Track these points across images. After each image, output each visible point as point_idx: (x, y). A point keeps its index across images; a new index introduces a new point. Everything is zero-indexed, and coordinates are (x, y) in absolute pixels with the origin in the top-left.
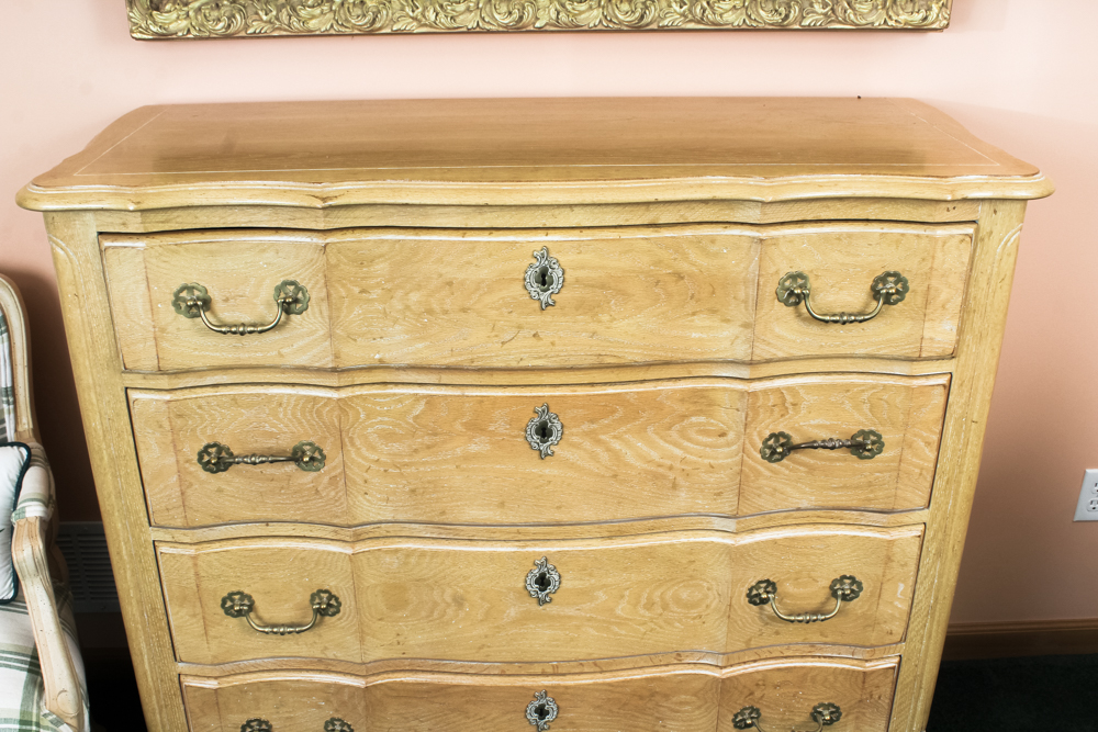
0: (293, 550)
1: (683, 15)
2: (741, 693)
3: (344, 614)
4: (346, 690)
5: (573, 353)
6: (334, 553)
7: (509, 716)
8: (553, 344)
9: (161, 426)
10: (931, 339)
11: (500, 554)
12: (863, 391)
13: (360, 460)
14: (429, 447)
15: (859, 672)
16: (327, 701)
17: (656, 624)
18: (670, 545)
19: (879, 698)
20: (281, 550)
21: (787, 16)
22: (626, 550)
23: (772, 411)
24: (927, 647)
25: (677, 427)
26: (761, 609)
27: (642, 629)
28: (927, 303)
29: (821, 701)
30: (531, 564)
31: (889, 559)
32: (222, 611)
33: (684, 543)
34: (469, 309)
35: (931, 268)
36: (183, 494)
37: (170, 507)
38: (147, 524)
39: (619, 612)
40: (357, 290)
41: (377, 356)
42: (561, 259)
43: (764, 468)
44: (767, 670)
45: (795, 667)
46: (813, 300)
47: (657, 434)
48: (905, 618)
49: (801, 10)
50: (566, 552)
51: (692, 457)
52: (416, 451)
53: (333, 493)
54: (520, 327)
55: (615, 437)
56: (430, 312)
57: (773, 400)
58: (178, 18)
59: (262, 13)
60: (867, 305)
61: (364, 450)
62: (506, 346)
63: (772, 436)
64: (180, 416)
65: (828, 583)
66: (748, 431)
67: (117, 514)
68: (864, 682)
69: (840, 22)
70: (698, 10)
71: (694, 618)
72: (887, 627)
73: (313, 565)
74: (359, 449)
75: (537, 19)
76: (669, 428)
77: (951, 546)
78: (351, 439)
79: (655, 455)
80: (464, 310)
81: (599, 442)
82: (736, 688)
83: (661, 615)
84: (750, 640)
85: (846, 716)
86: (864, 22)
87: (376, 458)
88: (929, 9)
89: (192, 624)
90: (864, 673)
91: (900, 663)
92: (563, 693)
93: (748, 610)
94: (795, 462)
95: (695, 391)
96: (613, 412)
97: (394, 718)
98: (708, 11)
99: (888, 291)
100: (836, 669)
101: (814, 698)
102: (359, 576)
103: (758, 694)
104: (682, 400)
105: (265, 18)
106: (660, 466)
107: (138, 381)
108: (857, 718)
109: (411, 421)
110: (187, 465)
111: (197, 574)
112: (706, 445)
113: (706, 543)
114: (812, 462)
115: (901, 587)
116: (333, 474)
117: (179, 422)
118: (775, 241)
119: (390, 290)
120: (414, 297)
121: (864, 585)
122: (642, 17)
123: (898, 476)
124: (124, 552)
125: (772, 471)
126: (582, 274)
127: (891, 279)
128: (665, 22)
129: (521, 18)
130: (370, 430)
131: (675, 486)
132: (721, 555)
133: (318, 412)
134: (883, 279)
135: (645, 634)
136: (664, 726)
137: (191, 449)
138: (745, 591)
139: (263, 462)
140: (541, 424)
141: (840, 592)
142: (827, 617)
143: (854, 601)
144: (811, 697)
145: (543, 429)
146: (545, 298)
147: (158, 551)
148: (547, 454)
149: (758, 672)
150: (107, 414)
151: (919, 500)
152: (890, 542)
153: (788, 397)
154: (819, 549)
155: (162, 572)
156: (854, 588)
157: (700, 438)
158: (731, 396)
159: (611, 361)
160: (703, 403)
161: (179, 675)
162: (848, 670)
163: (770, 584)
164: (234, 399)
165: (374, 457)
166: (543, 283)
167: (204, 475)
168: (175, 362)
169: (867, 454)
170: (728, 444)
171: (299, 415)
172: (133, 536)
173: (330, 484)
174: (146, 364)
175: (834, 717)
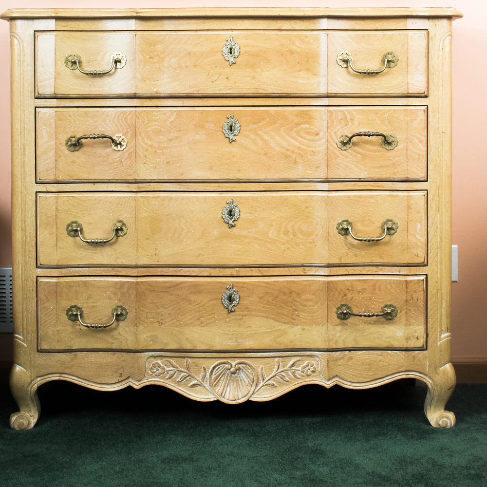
0: (107, 197)
2: (340, 293)
3: (129, 234)
4: (126, 285)
5: (244, 87)
6: (127, 197)
7: (213, 302)
8: (235, 82)
9: (50, 124)
10: (413, 84)
11: (210, 196)
12: (384, 113)
13: (144, 145)
14: (177, 138)
15: (403, 281)
16: (115, 294)
17: (290, 245)
18: (295, 196)
19: (418, 300)
20: (100, 197)
22: (272, 197)
23: (340, 122)
24: (441, 270)
25: (295, 130)
26: (346, 238)
27: (283, 247)
28: (408, 66)
29: (385, 303)
30: (225, 203)
31: (409, 207)
32: (66, 232)
33: (302, 196)
34: (198, 65)
35: (407, 49)
36: (56, 161)
37: (48, 169)
38: (34, 182)
39: (270, 235)
40: (148, 57)
41: (155, 90)
42: (238, 42)
43: (338, 152)
44: (353, 280)
45: (368, 280)
47: (285, 132)
48: (424, 247)
50: (242, 197)
51: (303, 147)
52: (170, 140)
53: (129, 162)
54: (220, 74)
55: (265, 133)
56: (180, 67)
57: (340, 116)
60: (381, 68)
61: (145, 139)
62: (214, 83)
63: (342, 136)
64: (60, 119)
65: (379, 225)
66: (329, 131)
67: (20, 176)
68: (407, 287)
71: (310, 243)
72: (415, 251)
73: (115, 206)
74: (143, 138)
76: (291, 130)
77: (443, 205)
78: (140, 132)
79: (285, 144)
80: (195, 66)
81: (257, 135)
82: (336, 290)
83: (293, 239)
84: (341, 258)
85: (400, 312)
87: (151, 144)
89: (49, 240)
90: (406, 281)
91: (427, 279)
92: (242, 287)
93: (338, 238)
94: (354, 151)
95: (303, 112)
96: (264, 119)
97: (151, 305)
99: (389, 61)
100: (390, 280)
101: (381, 301)
102: (138, 210)
103: (349, 296)
104: (297, 115)
106: (287, 150)
107: (43, 103)
108: (406, 313)
109: (169, 124)
110: (60, 146)
111: (57, 208)
112: (310, 140)
113: (313, 196)
114: (364, 152)
116: (130, 151)
117: (60, 122)
118: (334, 36)
119: (162, 58)
120: (174, 60)
123: (407, 159)
124: (20, 199)
125: (343, 155)
126: (248, 49)
127: (390, 55)
130: (149, 129)
131: (296, 162)
132: (321, 202)
133: (126, 119)
134: (385, 56)
135: (285, 250)
136: (298, 316)
137: (64, 138)
138: (336, 226)
139: (98, 138)
140: (229, 124)
141: (386, 228)
142: (379, 239)
143: (395, 234)
144: (379, 300)
145: (231, 127)
146: (232, 60)
147: (38, 198)
148: (233, 141)
149: (348, 281)
150: (24, 120)
151: (422, 175)
152: (408, 196)
153: (347, 115)
154: (373, 203)
155: (38, 209)
156: (394, 226)
157: (307, 136)
158: (321, 114)
159: (262, 91)
160: (308, 119)
161: (37, 277)
162: (397, 280)
163: (349, 223)
164: (86, 113)
165: (150, 143)
166: (231, 53)
167: (67, 152)
168: (63, 91)
169: (390, 147)
170: (320, 139)
171: (116, 121)
172: (26, 189)
173: (128, 157)
174: (48, 91)
175: (393, 313)
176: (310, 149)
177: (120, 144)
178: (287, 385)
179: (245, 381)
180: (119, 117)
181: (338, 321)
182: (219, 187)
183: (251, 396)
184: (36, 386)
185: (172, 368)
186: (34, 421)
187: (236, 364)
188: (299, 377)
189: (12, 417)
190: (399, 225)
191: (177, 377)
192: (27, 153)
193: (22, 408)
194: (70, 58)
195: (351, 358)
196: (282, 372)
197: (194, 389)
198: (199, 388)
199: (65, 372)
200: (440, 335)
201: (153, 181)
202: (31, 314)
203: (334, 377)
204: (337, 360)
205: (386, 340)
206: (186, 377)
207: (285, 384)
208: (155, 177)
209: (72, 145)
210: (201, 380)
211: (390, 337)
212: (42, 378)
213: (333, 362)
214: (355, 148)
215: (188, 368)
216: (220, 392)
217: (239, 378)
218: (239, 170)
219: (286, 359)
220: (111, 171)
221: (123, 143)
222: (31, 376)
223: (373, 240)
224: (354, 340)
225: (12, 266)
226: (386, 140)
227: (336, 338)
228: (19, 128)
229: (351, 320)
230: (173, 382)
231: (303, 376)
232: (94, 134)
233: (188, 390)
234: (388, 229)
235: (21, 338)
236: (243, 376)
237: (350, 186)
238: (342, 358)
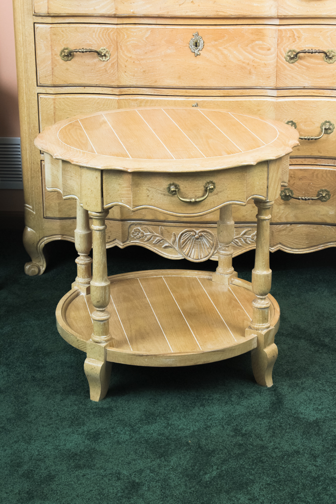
0: (94, 99)
5: (207, 10)
6: (111, 99)
8: (199, 6)
9: (47, 38)
11: (178, 101)
12: (327, 32)
13: (124, 56)
14: (151, 51)
18: (249, 101)
20: (90, 98)
22: (230, 102)
23: (289, 39)
25: (250, 45)
29: (321, 188)
30: (191, 106)
36: (53, 69)
37: (47, 75)
38: (36, 85)
41: (132, 11)
43: (287, 65)
44: (295, 169)
45: (308, 169)
47: (242, 48)
50: (205, 101)
51: (257, 60)
52: (146, 53)
53: (112, 71)
55: (225, 48)
57: (289, 34)
62: (181, 6)
63: (290, 51)
64: (55, 34)
65: (319, 125)
66: (279, 47)
67: (24, 80)
73: (102, 106)
74: (124, 51)
76: (247, 46)
78: (121, 46)
79: (241, 58)
81: (218, 50)
85: (333, 196)
94: (300, 64)
95: (257, 29)
96: (224, 37)
100: (326, 170)
101: (318, 186)
103: (292, 182)
104: (252, 33)
106: (244, 63)
107: (39, 20)
109: (145, 40)
110: (55, 56)
111: (54, 107)
112: (263, 55)
113: (264, 101)
114: (308, 64)
116: (113, 62)
117: (54, 37)
124: (25, 99)
125: (290, 67)
130: (128, 43)
131: (250, 73)
132: (271, 106)
133: (109, 34)
137: (58, 49)
139: (86, 52)
140: (195, 41)
141: (324, 128)
142: (317, 138)
143: (332, 134)
144: (316, 186)
145: (196, 43)
147: (39, 98)
148: (198, 55)
149: (291, 170)
150: (25, 34)
153: (295, 33)
154: (314, 107)
155: (40, 107)
156: (331, 127)
157: (260, 51)
158: (270, 31)
159: (222, 14)
160: (260, 35)
161: (41, 161)
162: (332, 171)
163: (294, 124)
164: (76, 28)
165: (129, 55)
167: (62, 62)
168: (55, 10)
169: (331, 61)
170: (271, 54)
171: (101, 36)
172: (29, 91)
173: (111, 67)
174: (43, 11)
175: (327, 196)
176: (263, 62)
177: (105, 55)
178: (241, 249)
179: (206, 245)
180: (103, 32)
181: (282, 201)
182: (186, 92)
183: (211, 257)
184: (43, 244)
185: (149, 233)
186: (43, 269)
187: (199, 232)
188: (250, 243)
189: (26, 266)
190: (335, 126)
191: (153, 241)
192: (29, 61)
193: (33, 259)
195: (292, 230)
196: (236, 239)
197: (167, 249)
198: (170, 249)
199: (66, 234)
201: (132, 86)
202: (37, 189)
203: (277, 244)
204: (280, 231)
205: (321, 217)
206: (160, 241)
207: (238, 248)
208: (134, 83)
209: (65, 56)
210: (172, 243)
211: (323, 215)
212: (48, 238)
213: (277, 233)
214: (301, 61)
215: (162, 234)
216: (186, 253)
217: (201, 243)
218: (202, 79)
219: (240, 229)
220: (98, 77)
221: (107, 54)
222: (39, 236)
223: (312, 139)
224: (295, 216)
225: (20, 137)
226: (327, 55)
227: (280, 215)
228: (22, 40)
229: (292, 200)
230: (150, 243)
231: (253, 242)
232: (83, 49)
233: (162, 250)
234: (326, 129)
235: (31, 207)
236: (205, 241)
237: (296, 92)
238: (284, 230)
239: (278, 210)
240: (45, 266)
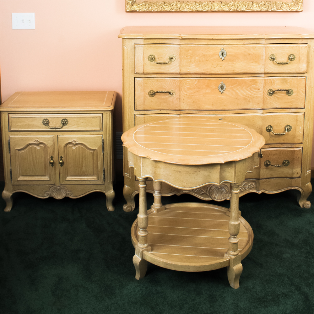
0: (166, 116)
1: (246, 8)
2: (266, 156)
8: (224, 68)
9: (141, 86)
10: (301, 68)
13: (183, 94)
14: (198, 91)
19: (298, 158)
20: (163, 116)
21: (268, 8)
22: (239, 116)
23: (269, 84)
24: (308, 145)
26: (270, 133)
28: (299, 60)
29: (285, 159)
31: (297, 120)
33: (252, 116)
35: (300, 53)
36: (144, 101)
37: (141, 105)
38: (134, 110)
40: (185, 56)
41: (188, 71)
42: (226, 50)
43: (268, 97)
44: (272, 150)
45: (278, 150)
46: (276, 60)
47: (245, 89)
48: (302, 136)
49: (271, 7)
50: (226, 117)
51: (253, 95)
52: (195, 92)
53: (177, 102)
54: (218, 64)
55: (237, 89)
56: (200, 61)
57: (269, 81)
58: (137, 7)
59: (155, 7)
60: (287, 61)
62: (215, 68)
63: (270, 90)
64: (146, 83)
65: (284, 127)
66: (264, 88)
67: (128, 107)
68: (294, 153)
69: (280, 10)
70: (249, 7)
72: (298, 138)
74: (183, 92)
75: (215, 9)
76: (248, 88)
77: (311, 118)
78: (181, 89)
79: (245, 94)
80: (207, 61)
81: (233, 90)
82: (264, 154)
85: (291, 163)
86: (285, 9)
88: (299, 7)
90: (294, 151)
91: (302, 149)
93: (266, 133)
94: (275, 96)
95: (253, 79)
96: (236, 83)
98: (251, 7)
99: (291, 58)
100: (287, 150)
101: (283, 158)
103: (270, 157)
104: (250, 81)
105: (156, 8)
106: (246, 96)
107: (138, 76)
109: (194, 85)
110: (146, 95)
111: (144, 122)
112: (256, 92)
114: (278, 96)
115: (300, 128)
116: (177, 97)
117: (146, 85)
118: (268, 47)
119: (192, 57)
120: (197, 58)
121: (292, 127)
122: (237, 9)
123: (297, 99)
124: (128, 117)
125: (270, 98)
126: (230, 53)
127: (292, 55)
128: (242, 10)
129: (211, 9)
130: (185, 87)
131: (249, 101)
132: (260, 118)
133: (175, 83)
134: (290, 56)
137: (147, 91)
138: (265, 128)
139: (164, 92)
141: (287, 129)
142: (284, 134)
143: (290, 131)
145: (222, 87)
146: (223, 58)
147: (136, 117)
148: (223, 93)
149: (269, 150)
150: (129, 83)
151: (302, 106)
152: (297, 115)
153: (272, 81)
154: (281, 118)
155: (136, 121)
156: (290, 128)
157: (254, 90)
158: (260, 80)
159: (236, 72)
160: (255, 82)
162: (290, 150)
163: (271, 127)
164: (157, 80)
165: (186, 94)
166: (223, 55)
167: (149, 97)
168: (147, 71)
169: (290, 94)
170: (260, 92)
171: (171, 84)
172: (130, 113)
173: (176, 100)
174: (141, 71)
175: (288, 163)
179: (224, 192)
180: (172, 82)
181: (265, 167)
182: (216, 112)
183: (227, 198)
184: (134, 194)
186: (133, 208)
187: (221, 185)
188: (247, 190)
189: (124, 206)
192: (131, 97)
193: (128, 203)
194: (150, 57)
195: (269, 182)
197: (203, 195)
198: (205, 195)
200: (307, 172)
203: (262, 190)
204: (263, 182)
205: (284, 174)
206: (199, 191)
207: (241, 193)
208: (188, 108)
209: (151, 94)
210: (205, 192)
211: (286, 173)
212: (137, 191)
213: (262, 184)
216: (214, 197)
217: (222, 191)
218: (225, 105)
220: (168, 105)
221: (174, 93)
222: (133, 191)
224: (271, 174)
226: (288, 92)
227: (264, 174)
229: (270, 167)
231: (249, 189)
232: (162, 91)
233: (200, 196)
235: (129, 175)
236: (224, 190)
237: (272, 110)
238: (265, 182)
239: (263, 172)
240: (134, 206)
